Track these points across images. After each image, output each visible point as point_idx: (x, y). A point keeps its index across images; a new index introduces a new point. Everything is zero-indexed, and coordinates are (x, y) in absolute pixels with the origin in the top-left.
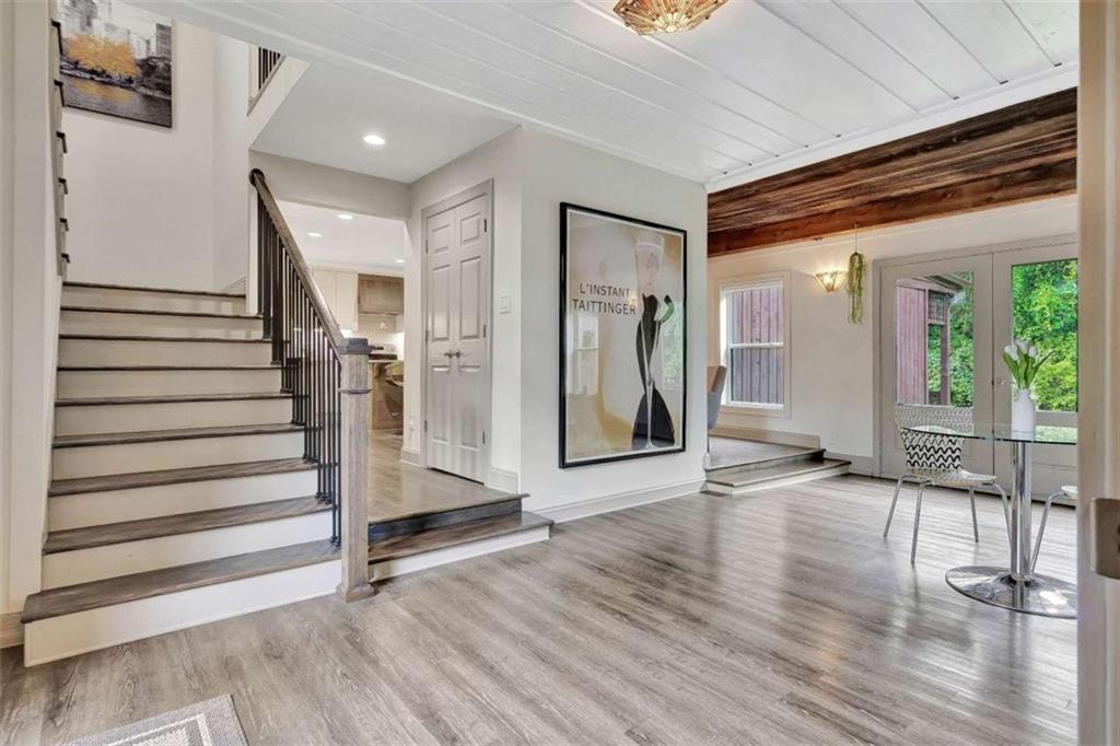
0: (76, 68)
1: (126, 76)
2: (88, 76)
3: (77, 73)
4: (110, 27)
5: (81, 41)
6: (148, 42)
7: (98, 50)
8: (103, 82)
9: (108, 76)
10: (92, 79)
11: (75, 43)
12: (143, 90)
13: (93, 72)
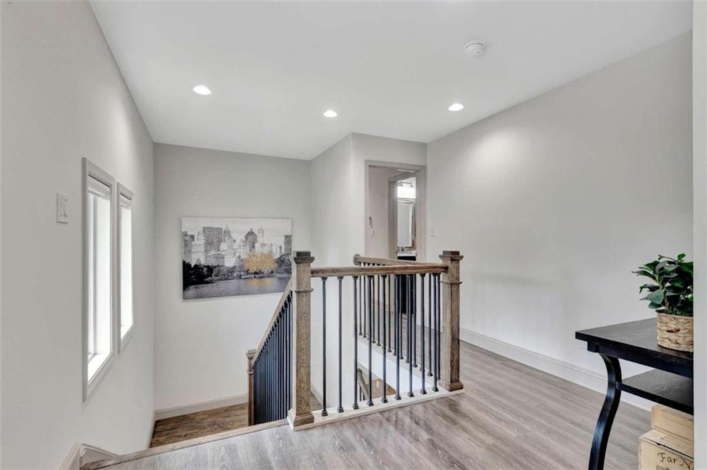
0: (248, 274)
1: (270, 270)
2: (253, 276)
3: (248, 276)
4: (263, 245)
5: (250, 258)
6: (281, 247)
7: (258, 260)
8: (260, 277)
9: (263, 273)
10: (255, 277)
11: (247, 260)
12: (278, 275)
13: (256, 273)
